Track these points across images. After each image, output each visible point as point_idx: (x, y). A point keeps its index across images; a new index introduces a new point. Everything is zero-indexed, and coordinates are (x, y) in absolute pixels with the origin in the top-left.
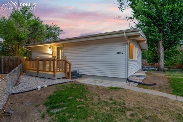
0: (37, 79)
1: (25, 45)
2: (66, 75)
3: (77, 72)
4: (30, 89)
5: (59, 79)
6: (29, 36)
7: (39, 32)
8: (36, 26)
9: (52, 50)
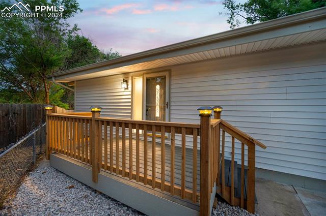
8: (83, 48)
9: (130, 86)
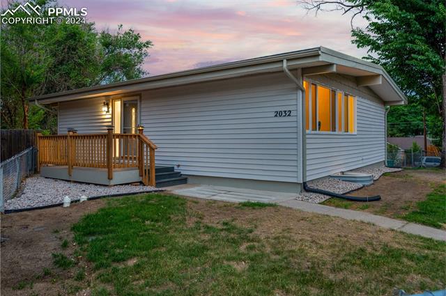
0: (68, 185)
1: (41, 96)
2: (142, 176)
3: (176, 168)
4: (45, 204)
5: (122, 185)
6: (53, 69)
7: (80, 58)
8: (71, 42)
9: (110, 109)
